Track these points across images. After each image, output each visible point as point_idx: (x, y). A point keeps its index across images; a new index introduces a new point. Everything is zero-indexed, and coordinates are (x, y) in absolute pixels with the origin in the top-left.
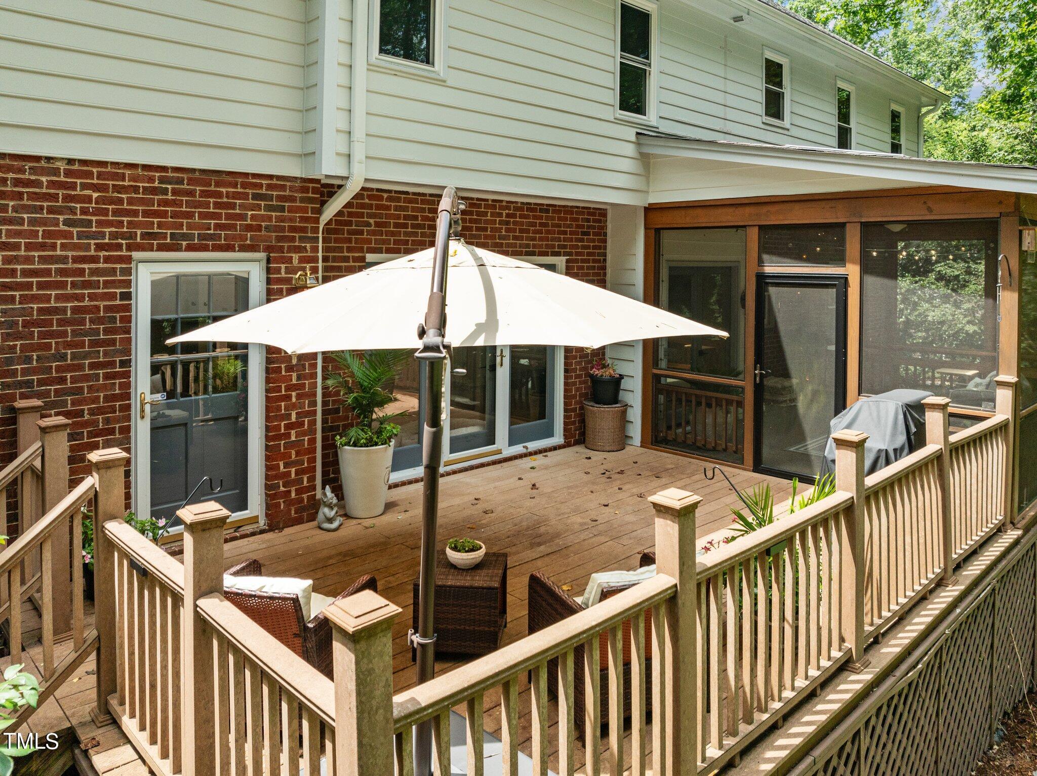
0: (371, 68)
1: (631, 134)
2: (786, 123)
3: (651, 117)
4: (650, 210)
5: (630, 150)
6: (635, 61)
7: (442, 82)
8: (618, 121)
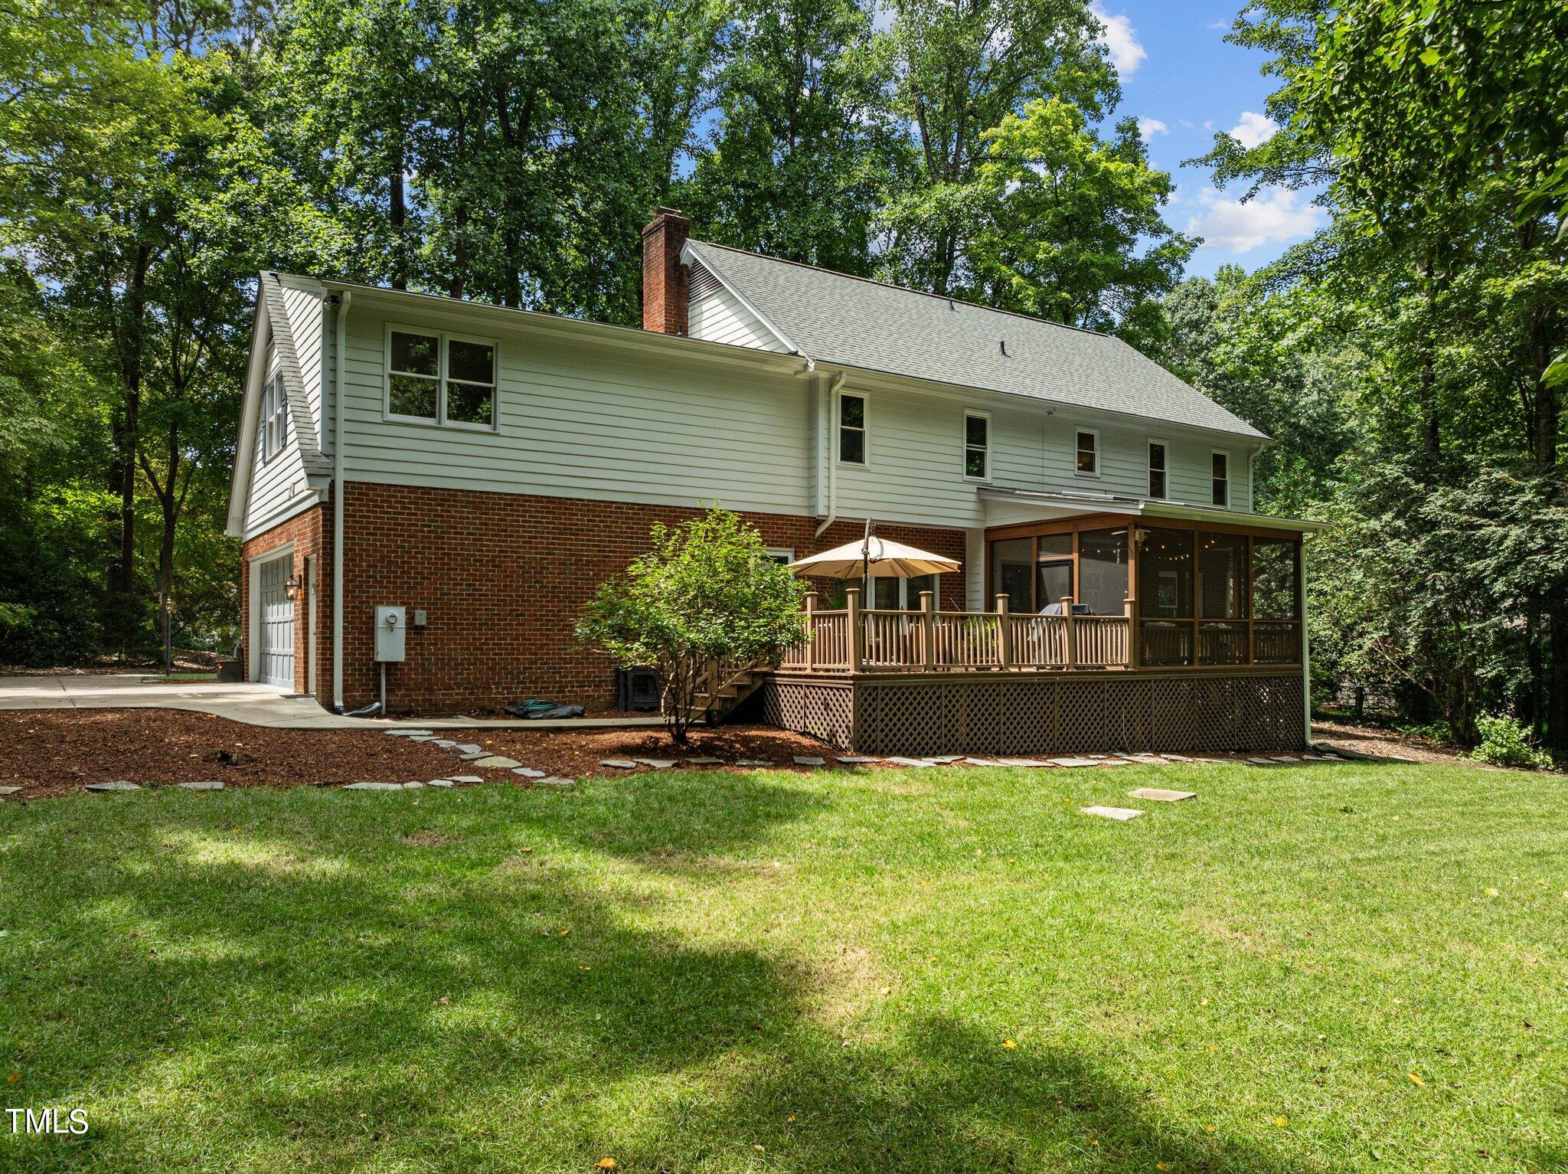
0: (838, 468)
1: (974, 489)
2: (1097, 473)
3: (988, 478)
4: (988, 531)
5: (973, 497)
6: (976, 448)
7: (868, 471)
8: (965, 482)
